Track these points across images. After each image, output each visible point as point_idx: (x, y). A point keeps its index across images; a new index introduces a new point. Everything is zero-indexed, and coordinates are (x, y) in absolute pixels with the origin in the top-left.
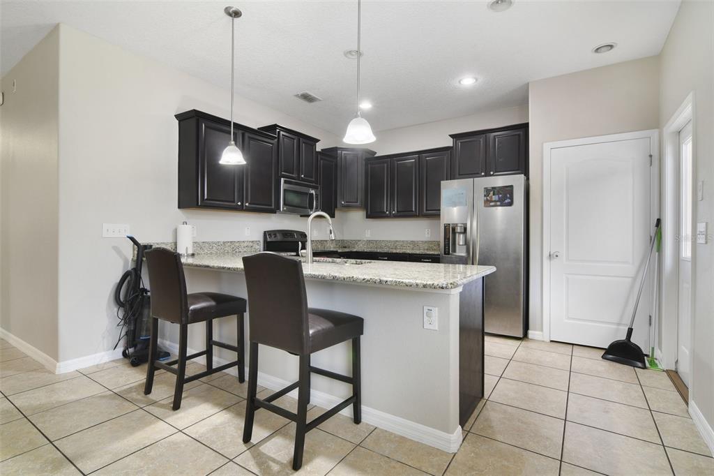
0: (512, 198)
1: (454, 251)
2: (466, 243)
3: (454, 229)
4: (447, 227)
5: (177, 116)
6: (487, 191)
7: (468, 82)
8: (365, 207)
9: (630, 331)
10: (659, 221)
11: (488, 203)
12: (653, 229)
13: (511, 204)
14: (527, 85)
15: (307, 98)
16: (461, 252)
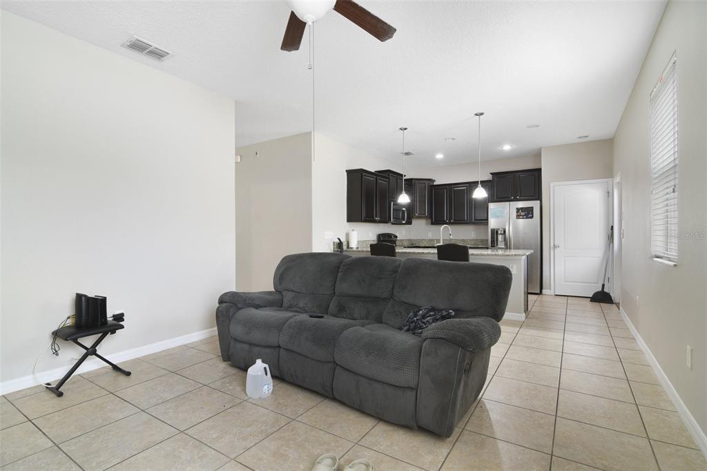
0: (532, 214)
1: (497, 245)
2: (505, 239)
3: (497, 232)
4: (493, 231)
5: (347, 171)
6: (518, 210)
7: (507, 147)
8: (430, 216)
9: (603, 285)
10: (612, 227)
11: (518, 217)
12: (610, 231)
13: (532, 217)
14: (541, 149)
15: (407, 154)
16: (501, 245)
